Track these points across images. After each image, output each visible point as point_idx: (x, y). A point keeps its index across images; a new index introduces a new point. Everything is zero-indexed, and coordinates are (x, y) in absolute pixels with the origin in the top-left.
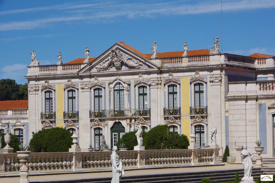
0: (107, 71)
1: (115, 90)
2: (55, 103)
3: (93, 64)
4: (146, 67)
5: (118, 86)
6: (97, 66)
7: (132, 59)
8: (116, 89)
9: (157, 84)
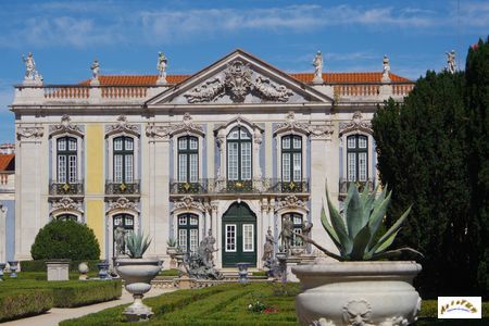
0: (212, 102)
1: (228, 141)
2: (83, 162)
3: (181, 88)
4: (302, 100)
5: (237, 132)
6: (188, 93)
7: (268, 82)
8: (231, 138)
9: (326, 133)
